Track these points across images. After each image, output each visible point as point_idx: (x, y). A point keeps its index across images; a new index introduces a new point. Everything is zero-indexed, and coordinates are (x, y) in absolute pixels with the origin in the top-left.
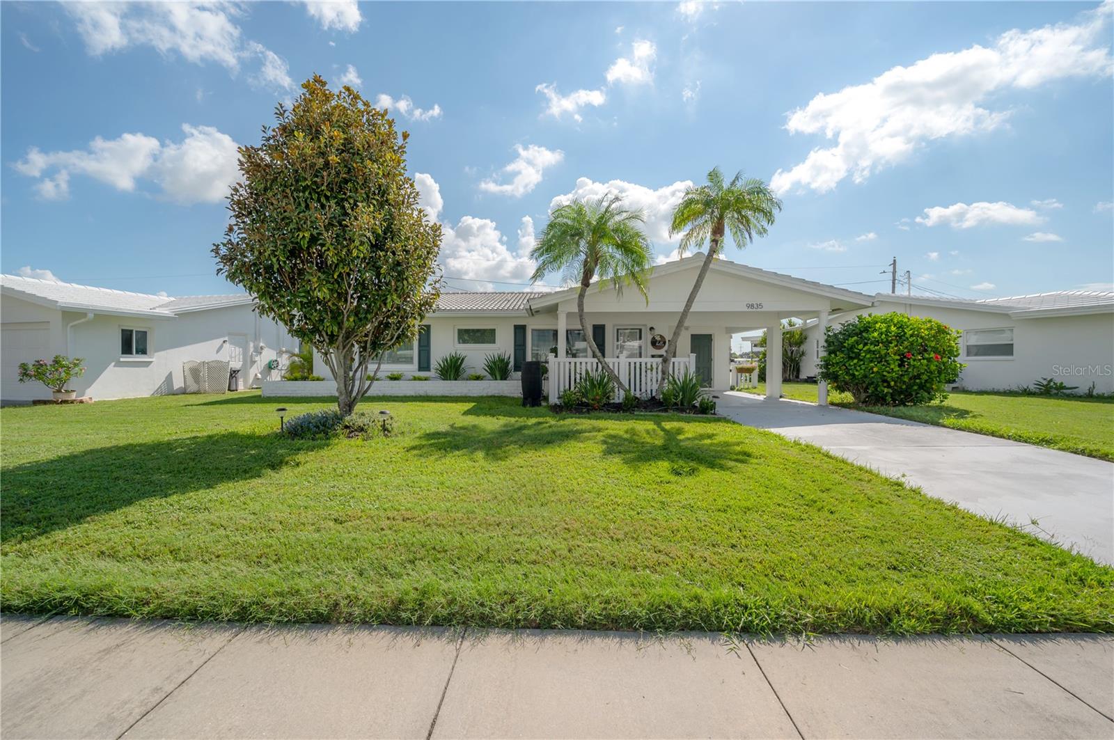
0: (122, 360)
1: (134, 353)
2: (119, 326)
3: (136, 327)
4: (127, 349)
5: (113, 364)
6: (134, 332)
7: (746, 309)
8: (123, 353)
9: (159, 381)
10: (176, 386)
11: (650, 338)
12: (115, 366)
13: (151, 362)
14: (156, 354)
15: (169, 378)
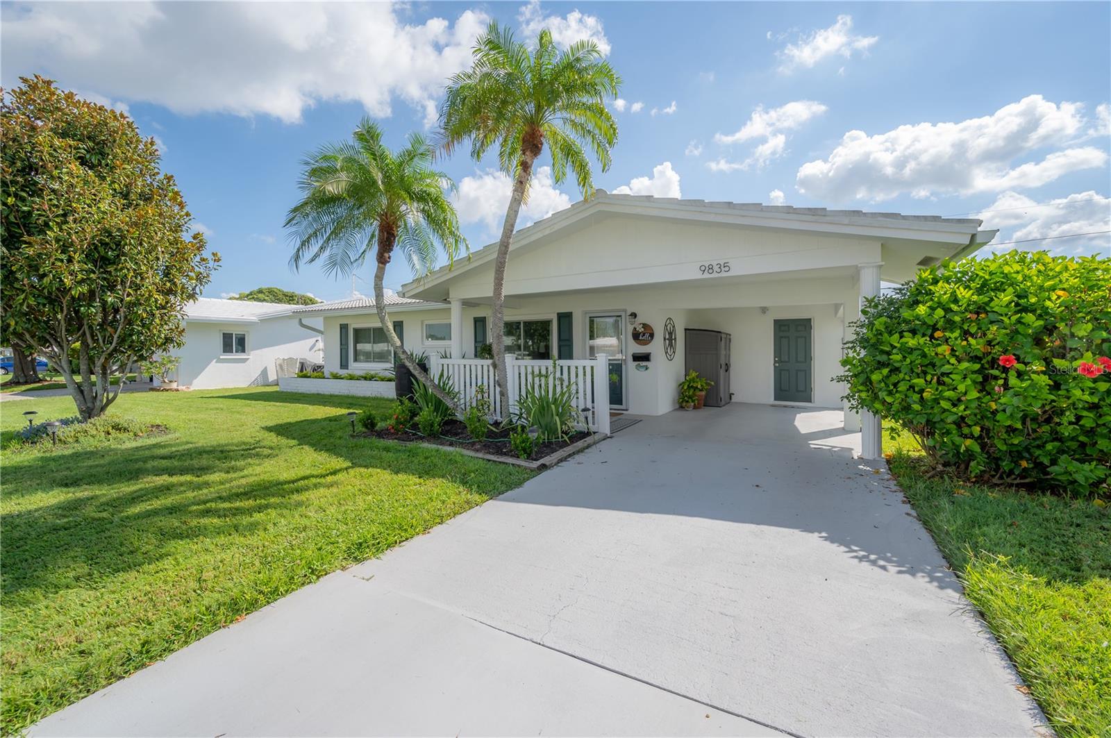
0: (221, 357)
1: (234, 351)
2: (220, 330)
3: (235, 331)
4: (227, 348)
5: (215, 361)
6: (234, 335)
7: (699, 276)
8: (224, 352)
9: (256, 374)
10: (271, 379)
11: (630, 329)
12: (216, 362)
13: (248, 359)
14: (252, 352)
15: (265, 372)
